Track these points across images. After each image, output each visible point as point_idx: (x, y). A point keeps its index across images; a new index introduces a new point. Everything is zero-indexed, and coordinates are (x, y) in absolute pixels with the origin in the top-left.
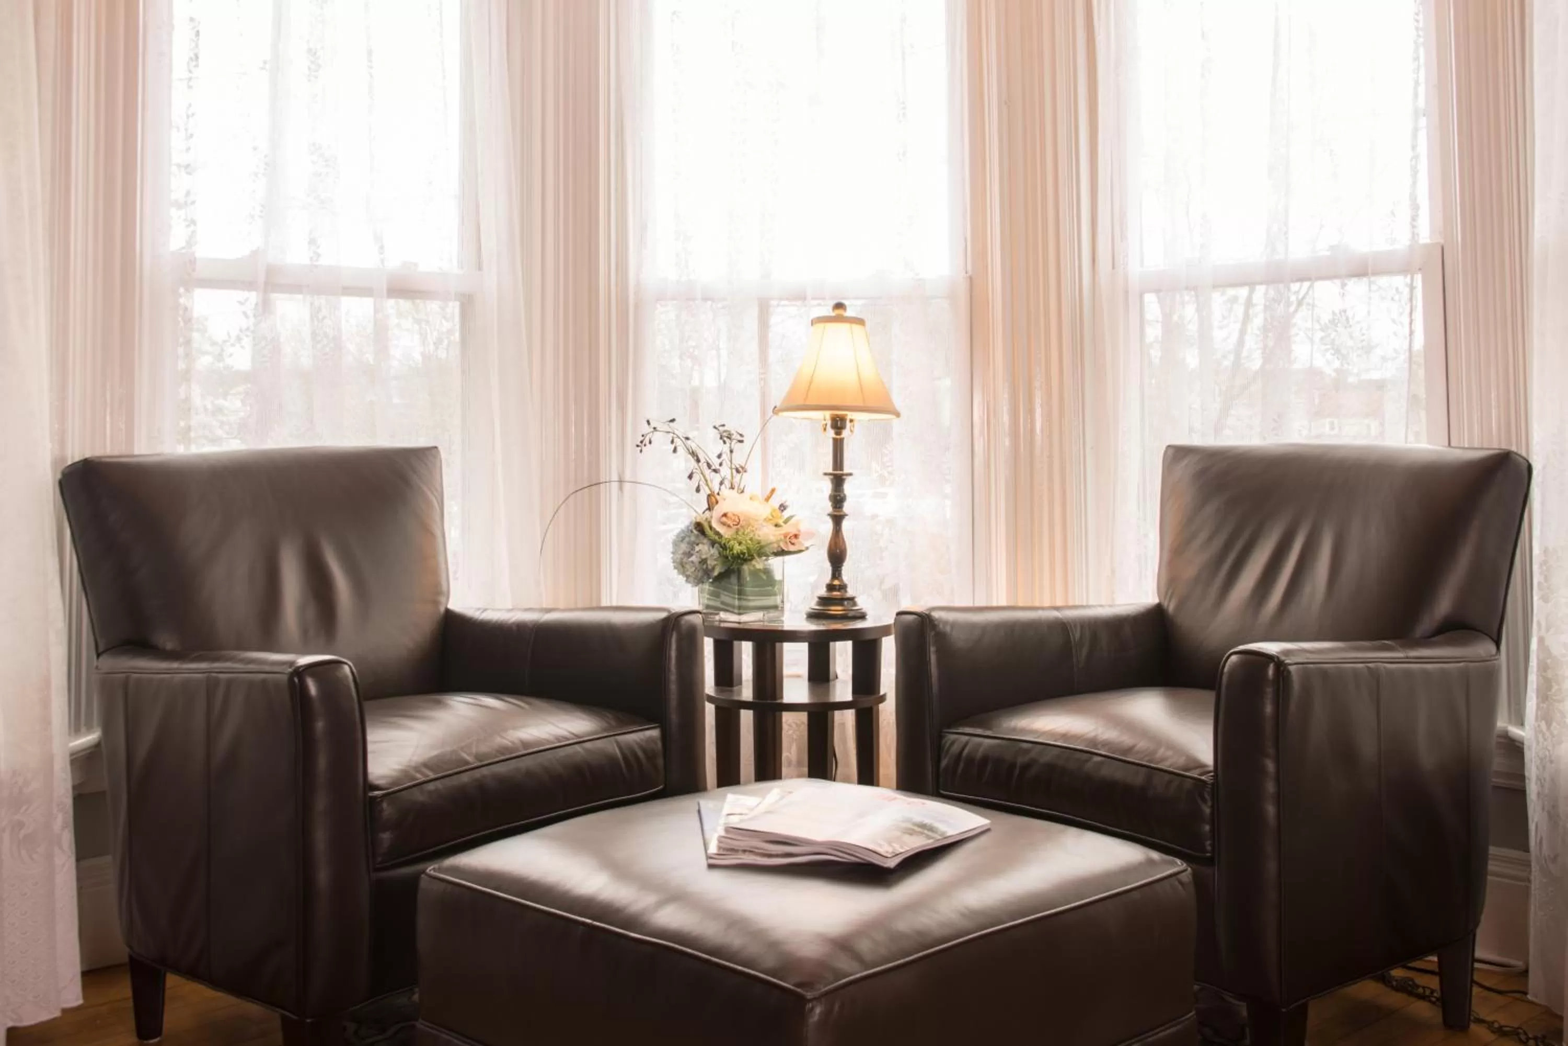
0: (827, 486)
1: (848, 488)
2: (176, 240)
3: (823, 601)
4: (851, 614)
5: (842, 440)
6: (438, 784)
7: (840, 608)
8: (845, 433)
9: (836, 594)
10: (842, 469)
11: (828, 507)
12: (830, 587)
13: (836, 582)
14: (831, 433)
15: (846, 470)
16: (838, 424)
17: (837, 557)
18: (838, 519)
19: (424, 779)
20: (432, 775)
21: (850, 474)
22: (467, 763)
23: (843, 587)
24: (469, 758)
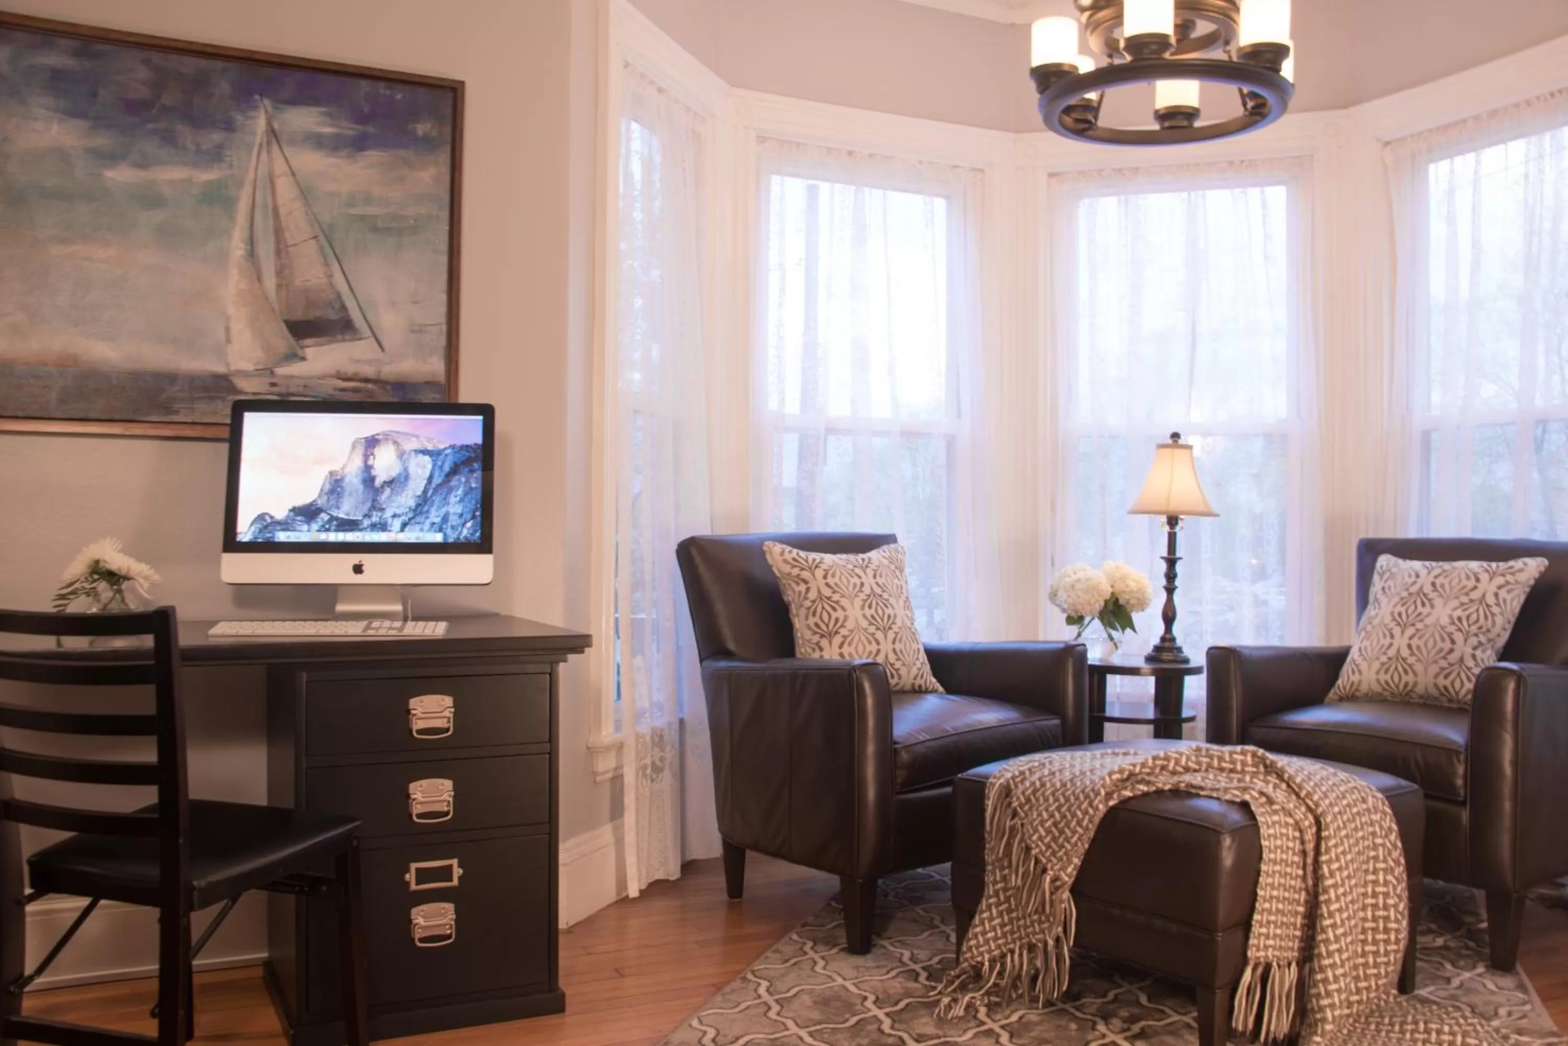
0: (1163, 567)
1: (1179, 567)
2: (773, 404)
3: (1157, 649)
4: (1179, 659)
5: (1175, 533)
6: (932, 743)
7: (1170, 654)
8: (1177, 529)
9: (1167, 644)
10: (1174, 554)
11: (1164, 582)
12: (1163, 639)
13: (1168, 636)
14: (1167, 529)
15: (1178, 555)
16: (1173, 521)
17: (1169, 617)
18: (1170, 590)
19: (924, 739)
20: (928, 737)
21: (1180, 558)
22: (948, 731)
23: (1173, 640)
24: (950, 730)
